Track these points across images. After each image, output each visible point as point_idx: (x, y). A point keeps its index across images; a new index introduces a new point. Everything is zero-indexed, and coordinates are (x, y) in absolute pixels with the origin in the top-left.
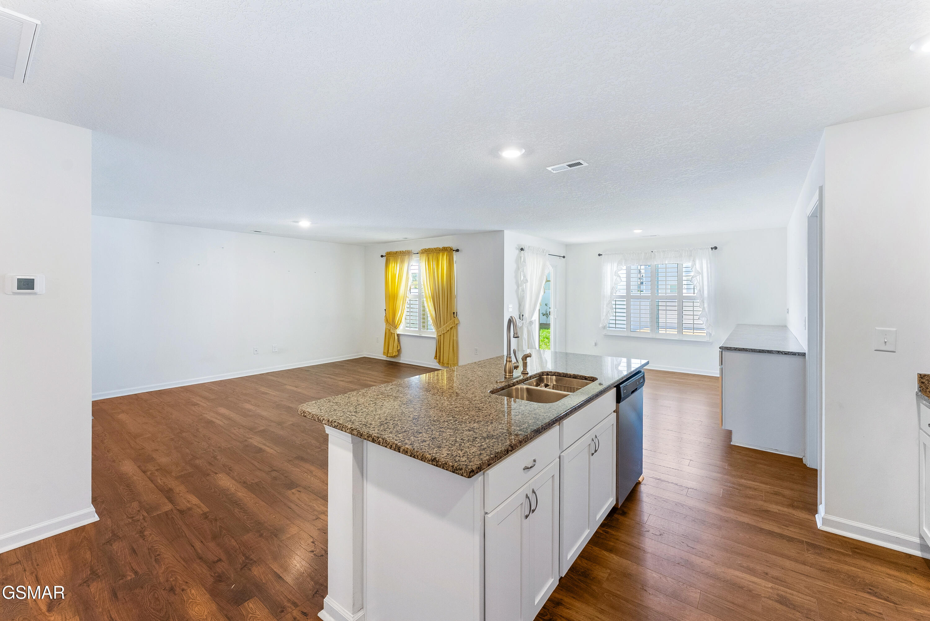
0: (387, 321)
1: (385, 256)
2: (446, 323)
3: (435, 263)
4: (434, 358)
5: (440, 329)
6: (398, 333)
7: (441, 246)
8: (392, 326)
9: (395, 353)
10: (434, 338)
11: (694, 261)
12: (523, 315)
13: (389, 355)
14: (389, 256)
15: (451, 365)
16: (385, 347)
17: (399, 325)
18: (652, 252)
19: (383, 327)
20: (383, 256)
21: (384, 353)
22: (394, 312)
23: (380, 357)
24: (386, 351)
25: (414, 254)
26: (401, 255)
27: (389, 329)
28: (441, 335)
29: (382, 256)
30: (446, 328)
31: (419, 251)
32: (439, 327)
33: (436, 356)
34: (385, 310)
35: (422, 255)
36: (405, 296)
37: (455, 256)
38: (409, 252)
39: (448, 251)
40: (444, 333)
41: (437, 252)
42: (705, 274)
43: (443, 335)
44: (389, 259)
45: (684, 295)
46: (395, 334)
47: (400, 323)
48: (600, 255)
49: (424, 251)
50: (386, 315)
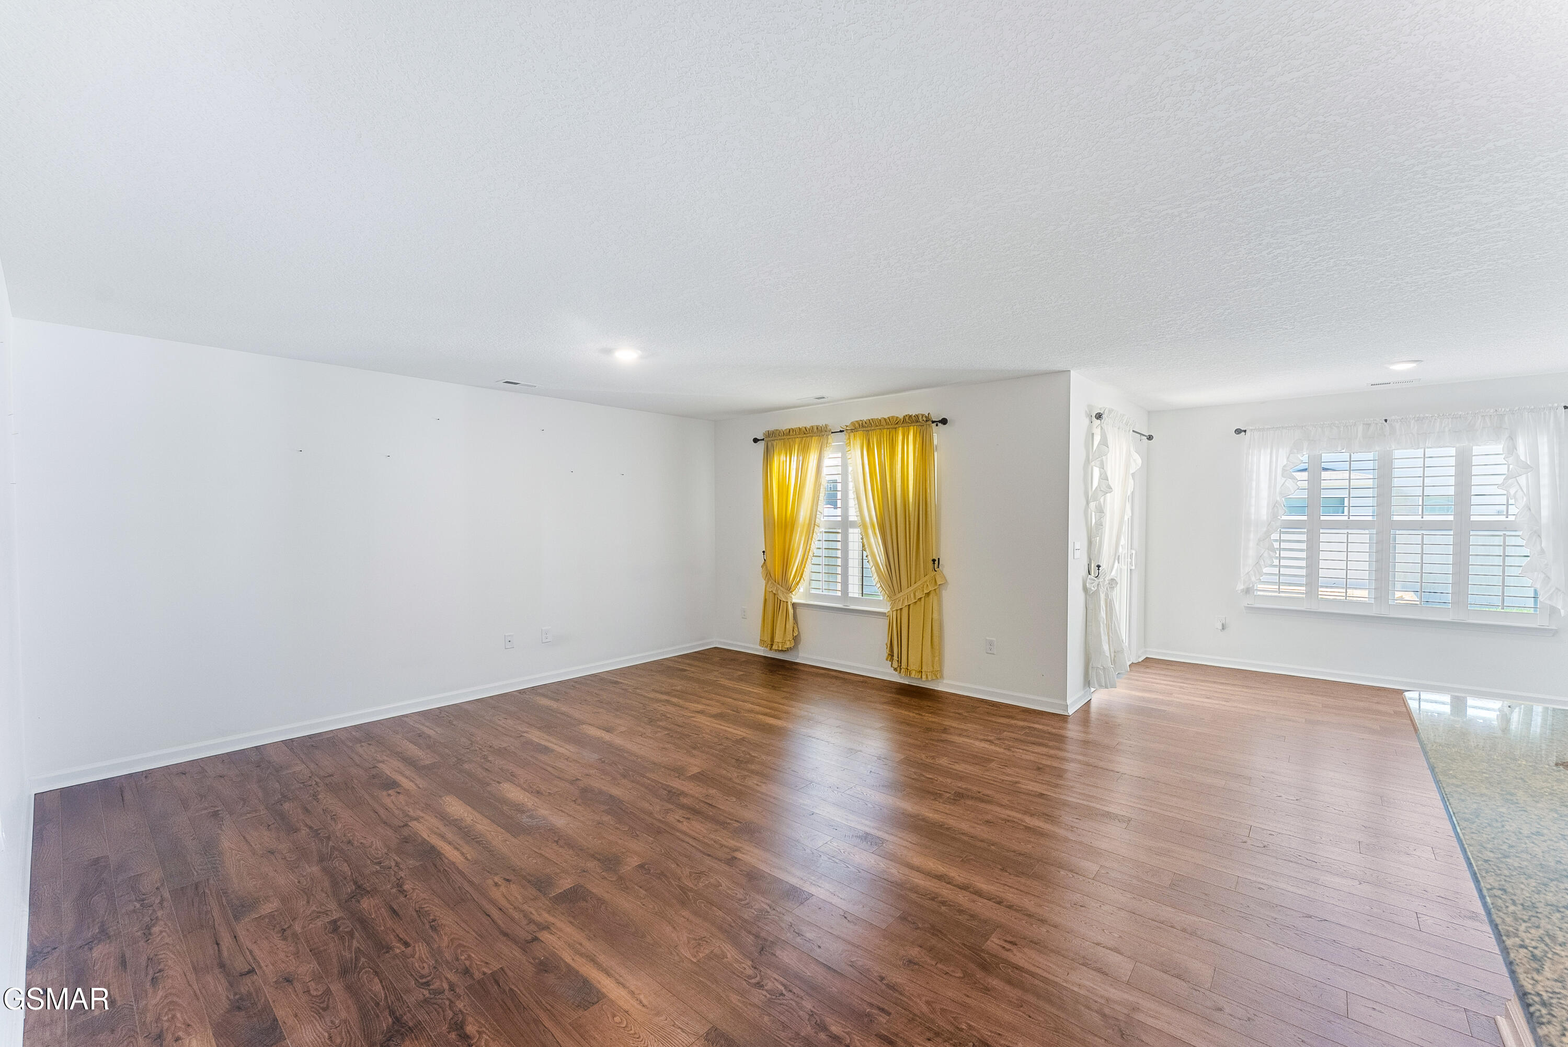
0: (768, 575)
1: (763, 440)
2: (913, 582)
3: (886, 451)
4: (885, 658)
5: (899, 595)
6: (795, 600)
7: (900, 413)
8: (780, 587)
9: (788, 643)
10: (883, 614)
11: (1512, 439)
12: (1099, 566)
13: (775, 647)
14: (772, 439)
15: (927, 675)
16: (764, 631)
17: (798, 584)
18: (1386, 421)
19: (758, 587)
20: (759, 440)
21: (762, 642)
22: (786, 555)
23: (752, 649)
24: (767, 638)
25: (832, 433)
26: (800, 436)
27: (774, 592)
28: (901, 609)
29: (756, 440)
30: (915, 594)
31: (847, 426)
32: (896, 591)
33: (891, 655)
34: (764, 552)
35: (852, 434)
36: (813, 522)
37: (938, 435)
38: (820, 428)
39: (918, 424)
40: (909, 605)
41: (892, 427)
42: (1545, 470)
43: (907, 608)
44: (773, 445)
45: (1473, 518)
46: (789, 603)
47: (800, 580)
48: (1238, 431)
49: (857, 425)
50: (764, 563)
